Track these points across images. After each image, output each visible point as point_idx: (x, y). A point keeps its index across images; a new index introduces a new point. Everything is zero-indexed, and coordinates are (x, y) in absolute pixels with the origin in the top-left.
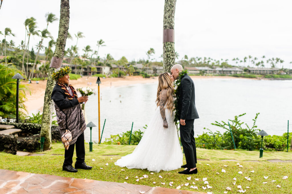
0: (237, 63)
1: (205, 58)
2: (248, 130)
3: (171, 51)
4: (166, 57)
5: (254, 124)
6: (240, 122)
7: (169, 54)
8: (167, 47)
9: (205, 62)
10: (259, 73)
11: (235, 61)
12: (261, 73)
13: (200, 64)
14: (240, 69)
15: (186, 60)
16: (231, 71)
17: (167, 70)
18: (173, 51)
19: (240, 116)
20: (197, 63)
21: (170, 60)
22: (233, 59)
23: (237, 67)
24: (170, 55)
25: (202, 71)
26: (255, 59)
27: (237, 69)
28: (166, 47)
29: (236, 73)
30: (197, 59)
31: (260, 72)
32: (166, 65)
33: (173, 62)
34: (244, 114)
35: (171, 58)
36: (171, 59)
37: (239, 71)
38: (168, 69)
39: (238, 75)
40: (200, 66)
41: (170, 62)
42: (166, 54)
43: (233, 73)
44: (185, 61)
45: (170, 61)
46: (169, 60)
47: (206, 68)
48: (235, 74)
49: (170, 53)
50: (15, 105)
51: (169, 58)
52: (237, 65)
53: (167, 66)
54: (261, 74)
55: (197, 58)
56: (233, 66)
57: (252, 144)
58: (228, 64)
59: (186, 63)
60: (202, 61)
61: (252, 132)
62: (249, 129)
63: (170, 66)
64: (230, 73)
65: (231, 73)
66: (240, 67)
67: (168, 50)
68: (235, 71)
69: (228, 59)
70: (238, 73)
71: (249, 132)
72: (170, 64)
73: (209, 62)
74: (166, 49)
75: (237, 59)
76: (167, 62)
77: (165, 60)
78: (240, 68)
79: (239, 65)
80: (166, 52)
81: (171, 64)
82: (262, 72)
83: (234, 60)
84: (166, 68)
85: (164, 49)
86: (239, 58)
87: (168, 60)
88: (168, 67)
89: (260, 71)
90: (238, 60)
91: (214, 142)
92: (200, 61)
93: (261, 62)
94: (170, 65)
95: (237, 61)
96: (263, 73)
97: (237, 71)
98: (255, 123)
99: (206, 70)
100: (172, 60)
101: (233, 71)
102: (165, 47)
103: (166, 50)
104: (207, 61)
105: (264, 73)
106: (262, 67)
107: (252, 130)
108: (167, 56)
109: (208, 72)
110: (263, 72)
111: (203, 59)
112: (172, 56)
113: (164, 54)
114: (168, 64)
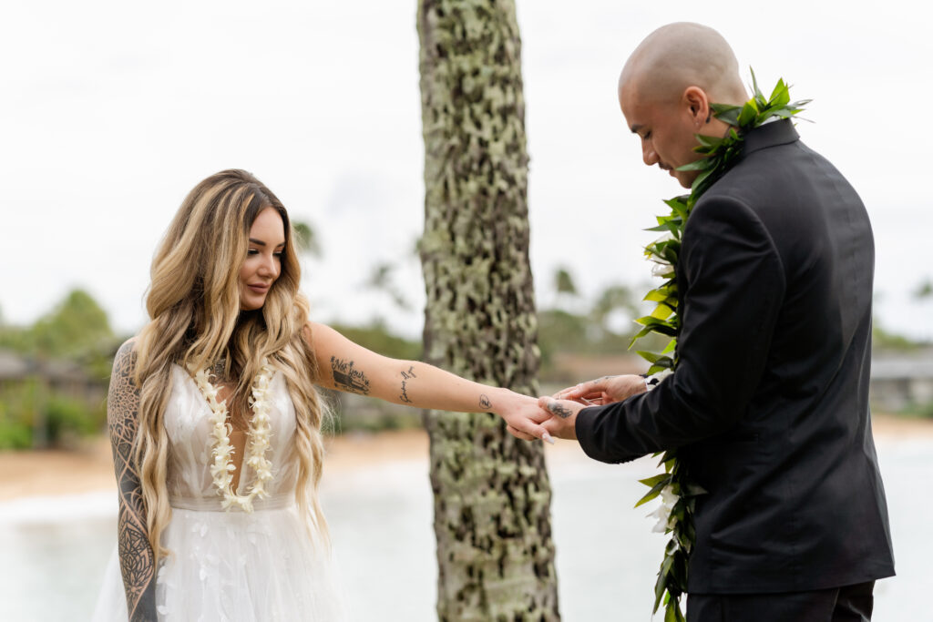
3: (493, 48)
4: (442, 96)
7: (476, 73)
8: (457, 12)
17: (456, 213)
18: (510, 46)
21: (485, 120)
24: (483, 78)
28: (441, 13)
32: (449, 171)
33: (507, 136)
35: (496, 105)
36: (488, 111)
38: (472, 206)
41: (483, 143)
42: (443, 68)
45: (487, 134)
46: (478, 125)
49: (478, 62)
51: (478, 109)
53: (462, 176)
63: (483, 179)
67: (464, 33)
72: (484, 158)
74: (443, 27)
76: (455, 141)
77: (441, 123)
80: (442, 52)
81: (495, 159)
84: (446, 195)
85: (424, 28)
87: (468, 127)
88: (472, 186)
94: (486, 168)
100: (497, 121)
102: (432, 16)
103: (441, 36)
108: (458, 92)
112: (503, 89)
113: (430, 78)
114: (466, 158)
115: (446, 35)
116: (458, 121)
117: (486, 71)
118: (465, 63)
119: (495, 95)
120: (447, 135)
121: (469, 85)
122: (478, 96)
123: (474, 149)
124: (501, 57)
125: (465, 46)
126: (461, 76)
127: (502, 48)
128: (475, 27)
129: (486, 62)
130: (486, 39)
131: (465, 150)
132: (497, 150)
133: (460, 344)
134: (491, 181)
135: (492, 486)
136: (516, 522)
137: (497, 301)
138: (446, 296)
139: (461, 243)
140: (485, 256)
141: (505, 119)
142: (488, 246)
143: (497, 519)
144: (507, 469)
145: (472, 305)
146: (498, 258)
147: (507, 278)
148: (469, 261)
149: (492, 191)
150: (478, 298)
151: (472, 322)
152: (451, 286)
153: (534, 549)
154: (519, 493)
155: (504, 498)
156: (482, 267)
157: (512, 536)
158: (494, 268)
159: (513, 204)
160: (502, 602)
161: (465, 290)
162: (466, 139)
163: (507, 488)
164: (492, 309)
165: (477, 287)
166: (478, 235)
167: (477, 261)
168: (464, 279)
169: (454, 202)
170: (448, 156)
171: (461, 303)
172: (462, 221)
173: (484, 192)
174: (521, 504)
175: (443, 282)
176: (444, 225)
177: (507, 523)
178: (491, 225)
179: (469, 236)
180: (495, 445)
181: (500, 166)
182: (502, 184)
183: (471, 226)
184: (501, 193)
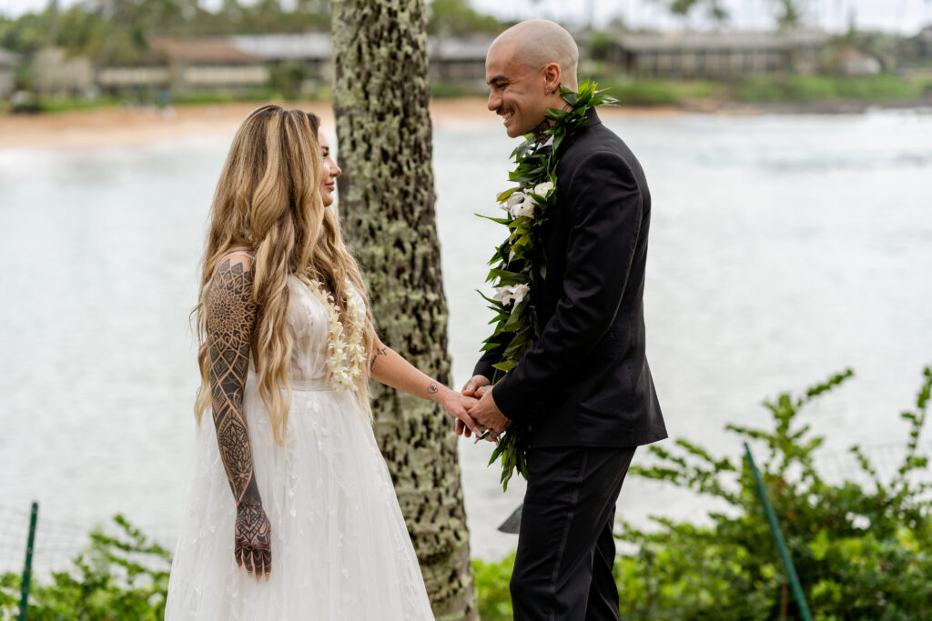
2: (869, 489)
5: (913, 446)
6: (803, 442)
17: (369, 75)
19: (815, 392)
32: (362, 35)
33: (411, 7)
34: (838, 380)
38: (384, 68)
41: (392, 13)
45: (395, 5)
53: (375, 42)
57: (916, 589)
61: (899, 499)
62: (879, 486)
63: (393, 44)
71: (874, 506)
72: (393, 26)
76: (367, 10)
81: (403, 27)
84: (360, 58)
88: (384, 51)
91: (640, 605)
94: (395, 35)
98: (915, 435)
107: (892, 494)
114: (378, 26)
120: (360, 5)
123: (384, 19)
131: (377, 19)
132: (403, 18)
133: (375, 188)
134: (399, 47)
135: (404, 311)
136: (424, 341)
137: (406, 152)
138: (362, 148)
139: (374, 101)
140: (396, 113)
142: (398, 104)
143: (409, 339)
144: (416, 296)
145: (385, 156)
146: (407, 115)
147: (414, 131)
148: (381, 117)
149: (401, 55)
150: (390, 150)
151: (385, 170)
152: (366, 139)
153: (438, 362)
154: (426, 316)
155: (414, 321)
156: (393, 122)
157: (421, 352)
158: (403, 124)
159: (418, 65)
160: (412, 408)
161: (378, 143)
162: (377, 10)
163: (416, 312)
164: (402, 159)
165: (389, 139)
166: (389, 95)
167: (389, 117)
168: (378, 134)
169: (367, 66)
170: (361, 24)
171: (376, 154)
172: (375, 82)
173: (393, 56)
174: (427, 326)
175: (358, 135)
176: (358, 85)
177: (416, 342)
178: (400, 85)
179: (381, 95)
180: (406, 276)
181: (406, 33)
182: (409, 49)
183: (383, 86)
184: (407, 56)
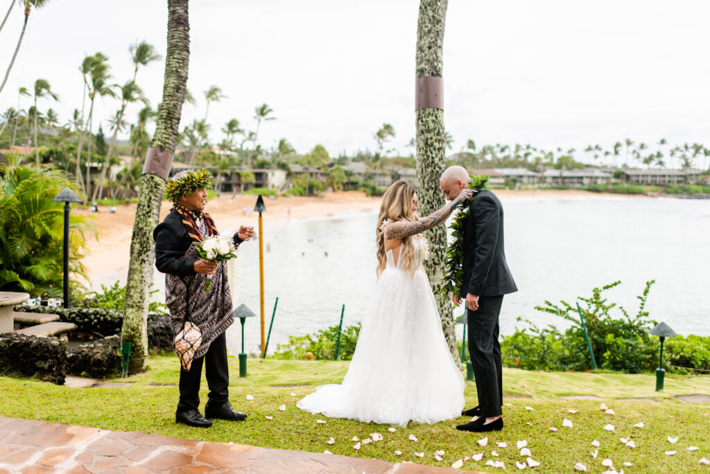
0: (596, 157)
1: (518, 148)
2: (627, 322)
3: (436, 131)
4: (422, 144)
5: (642, 308)
6: (606, 304)
7: (431, 138)
8: (427, 121)
9: (518, 157)
10: (652, 181)
11: (592, 153)
12: (658, 182)
13: (507, 162)
14: (605, 172)
15: (471, 151)
16: (581, 178)
17: (425, 177)
18: (441, 131)
19: (607, 287)
20: (499, 160)
21: (433, 151)
22: (587, 147)
23: (597, 167)
24: (433, 140)
25: (512, 178)
26: (642, 146)
27: (597, 173)
28: (422, 121)
29: (596, 183)
30: (497, 150)
31: (654, 179)
32: (423, 165)
33: (439, 156)
34: (615, 284)
35: (437, 147)
36: (434, 149)
37: (603, 178)
38: (429, 175)
39: (601, 188)
40: (506, 166)
41: (433, 158)
42: (422, 137)
43: (586, 181)
44: (470, 155)
45: (434, 155)
46: (432, 153)
47: (521, 171)
48: (593, 185)
49: (432, 135)
50: (61, 265)
51: (432, 148)
52: (596, 162)
53: (427, 167)
54: (656, 185)
55: (498, 145)
56: (588, 166)
57: (637, 356)
58: (573, 161)
59: (470, 158)
60: (510, 153)
61: (637, 327)
62: (629, 321)
63: (433, 168)
64: (579, 183)
65: (582, 183)
66: (603, 168)
67: (429, 127)
68: (591, 178)
69: (575, 148)
70: (599, 182)
71: (630, 327)
72: (433, 162)
73: (526, 155)
74: (423, 125)
75: (597, 147)
76: (425, 157)
77: (422, 152)
78: (605, 170)
79: (601, 163)
80: (422, 132)
81: (436, 162)
82: (658, 179)
83: (589, 149)
84: (422, 172)
85: (418, 125)
86: (601, 146)
87: (429, 153)
88: (429, 170)
89: (653, 176)
90: (600, 149)
92: (506, 153)
93: (656, 154)
94: (433, 165)
95: (598, 152)
96: (662, 183)
97: (597, 178)
98: (642, 304)
99: (521, 176)
100: (437, 152)
101: (587, 177)
102: (420, 122)
103: (422, 128)
104: (522, 153)
105: (664, 181)
106: (658, 167)
107: (635, 324)
108: (426, 144)
109: (525, 180)
110: (662, 179)
111: (513, 149)
112: (439, 143)
113: (419, 139)
114: (428, 162)
115: (424, 128)
116: (426, 152)
117: (434, 138)
118: (429, 136)
119: (437, 145)
120: (423, 155)
121: (429, 142)
122: (432, 145)
123: (430, 160)
124: (438, 134)
125: (429, 131)
126: (427, 139)
127: (439, 131)
128: (431, 125)
129: (434, 135)
130: (435, 129)
131: (428, 160)
132: (436, 160)
133: (425, 212)
134: (435, 168)
135: (432, 251)
136: (439, 261)
137: (435, 201)
138: (422, 200)
139: (426, 185)
140: (432, 189)
141: (439, 151)
142: (433, 186)
143: (433, 260)
144: (437, 247)
145: (428, 202)
146: (436, 190)
147: (438, 195)
148: (428, 190)
149: (435, 171)
150: (430, 200)
151: (428, 207)
152: (423, 197)
153: (443, 268)
154: (439, 253)
155: (436, 254)
156: (431, 192)
157: (437, 264)
158: (434, 192)
160: (434, 282)
161: (426, 198)
162: (428, 157)
163: (436, 251)
164: (434, 203)
165: (430, 197)
166: (430, 183)
167: (430, 190)
168: (426, 195)
169: (424, 174)
170: (423, 161)
171: (426, 201)
172: (426, 179)
173: (433, 171)
174: (440, 256)
175: (421, 196)
176: (422, 180)
177: (436, 261)
178: (434, 180)
179: (428, 183)
180: (433, 240)
181: (437, 164)
182: (438, 169)
183: (429, 181)
184: (437, 171)
